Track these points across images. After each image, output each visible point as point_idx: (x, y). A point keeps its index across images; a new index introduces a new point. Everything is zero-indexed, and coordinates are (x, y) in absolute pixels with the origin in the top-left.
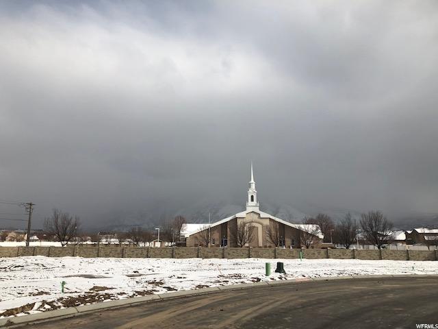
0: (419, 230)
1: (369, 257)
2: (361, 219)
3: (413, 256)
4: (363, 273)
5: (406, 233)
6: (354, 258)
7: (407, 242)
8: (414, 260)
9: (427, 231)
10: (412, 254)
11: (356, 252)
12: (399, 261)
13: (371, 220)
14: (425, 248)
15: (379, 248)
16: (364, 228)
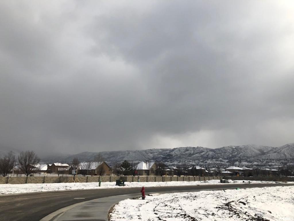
0: (56, 164)
1: (18, 182)
2: (20, 155)
3: (47, 180)
4: (7, 193)
5: (48, 166)
6: (7, 183)
7: (47, 171)
8: (48, 183)
9: (60, 164)
10: (47, 179)
11: (9, 179)
12: (37, 184)
13: (26, 156)
14: (57, 175)
15: (27, 175)
16: (20, 162)
